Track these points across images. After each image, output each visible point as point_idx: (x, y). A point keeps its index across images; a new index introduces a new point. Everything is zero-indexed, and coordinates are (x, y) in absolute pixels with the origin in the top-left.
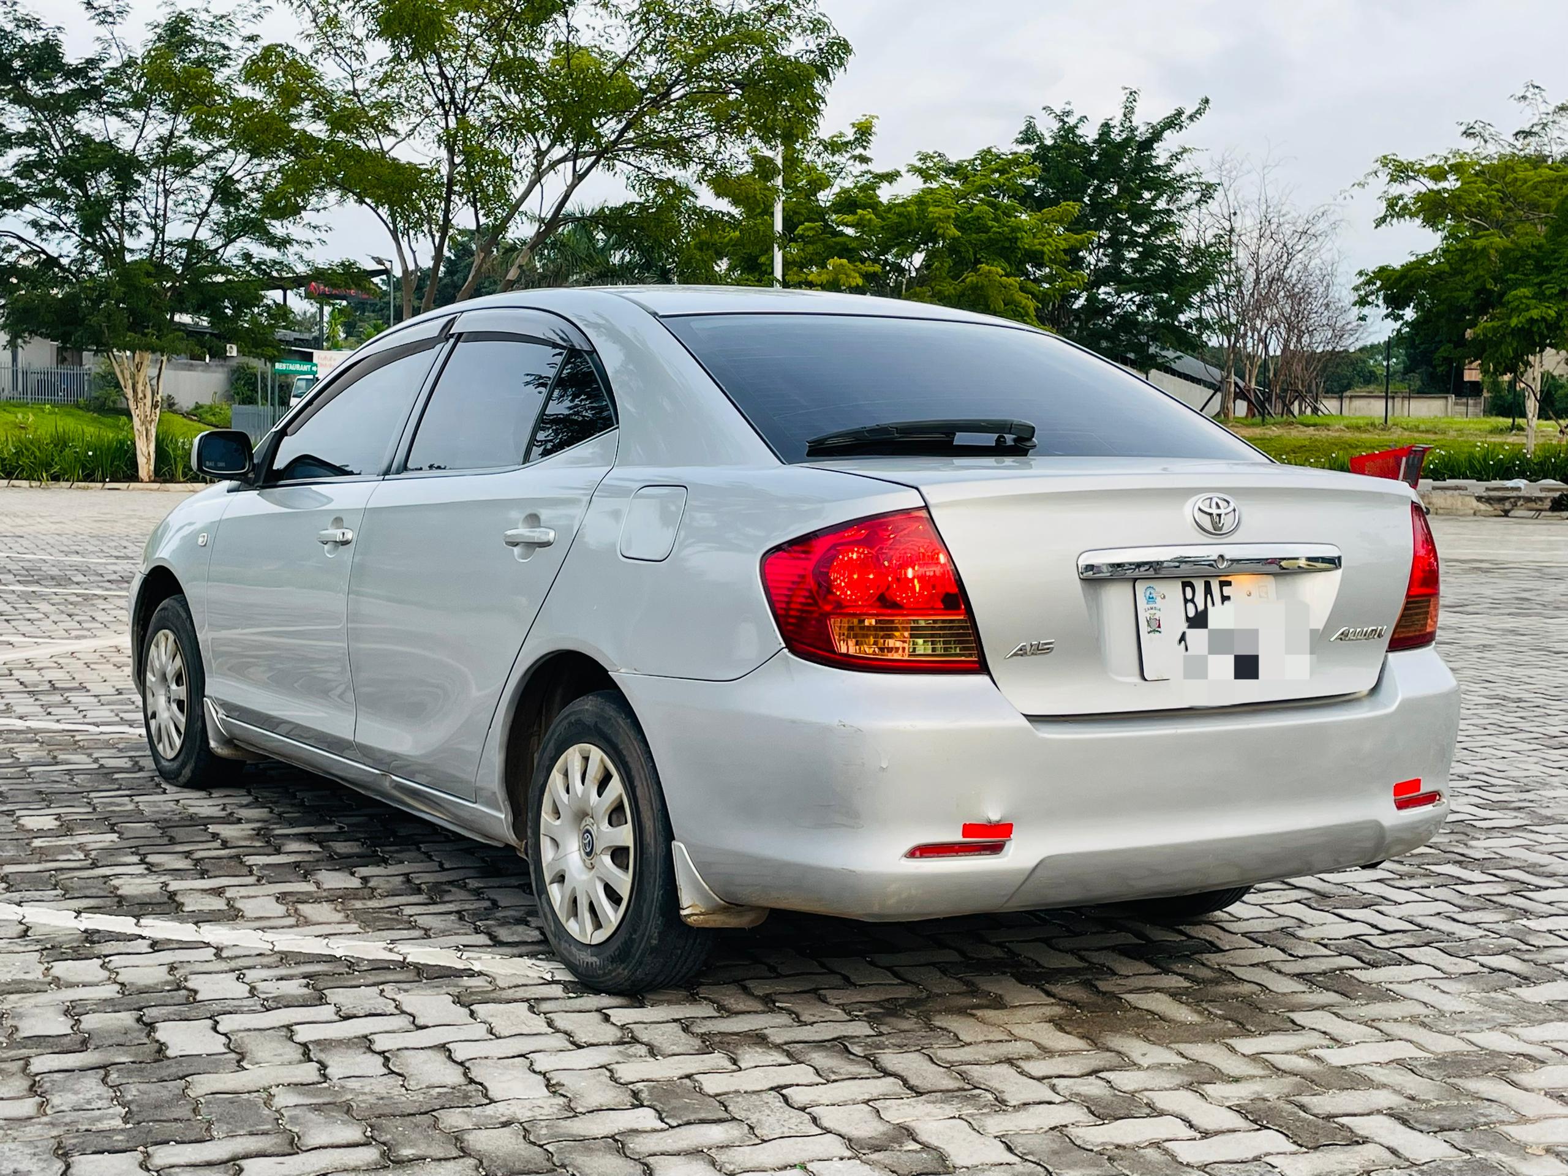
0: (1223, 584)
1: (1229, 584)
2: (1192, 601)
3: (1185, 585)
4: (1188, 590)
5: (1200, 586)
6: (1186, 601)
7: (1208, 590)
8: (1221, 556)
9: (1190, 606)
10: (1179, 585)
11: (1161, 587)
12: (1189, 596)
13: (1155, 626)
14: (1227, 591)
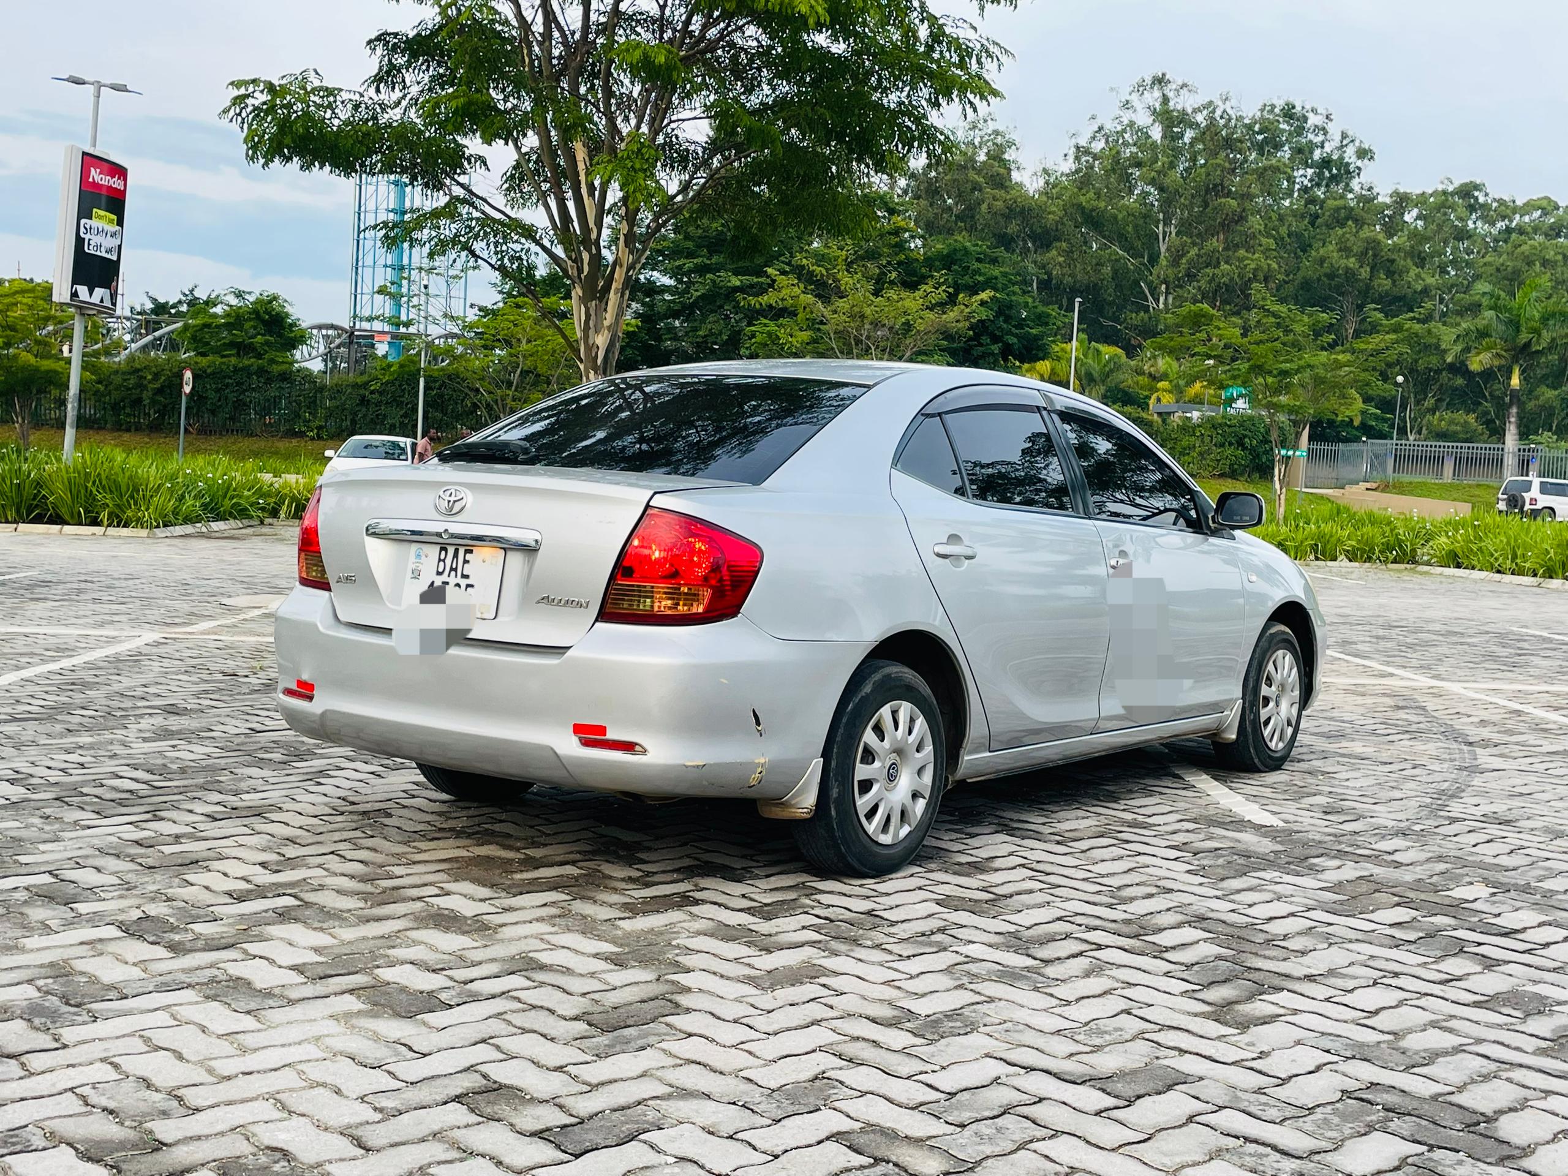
0: (468, 551)
1: (471, 552)
2: (444, 561)
3: (442, 549)
4: (443, 553)
5: (451, 551)
6: (440, 560)
7: (456, 555)
8: (446, 530)
9: (442, 563)
10: (438, 548)
11: (427, 548)
12: (442, 557)
13: (416, 574)
14: (468, 557)
